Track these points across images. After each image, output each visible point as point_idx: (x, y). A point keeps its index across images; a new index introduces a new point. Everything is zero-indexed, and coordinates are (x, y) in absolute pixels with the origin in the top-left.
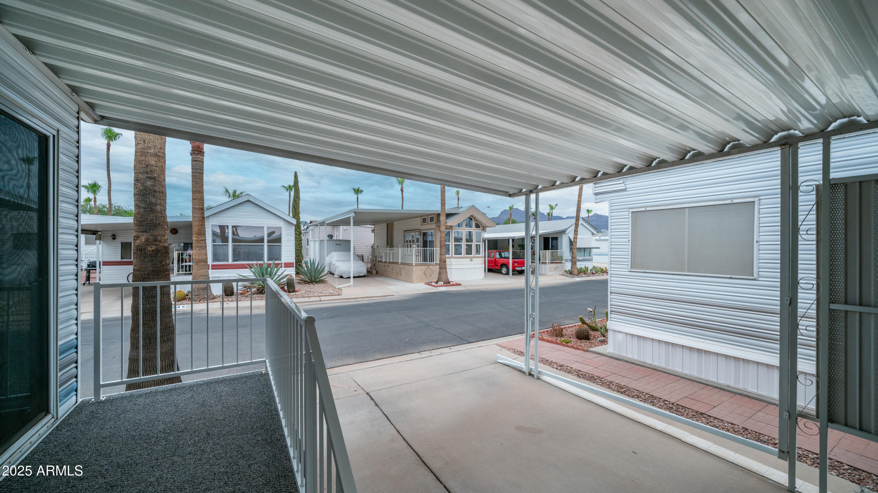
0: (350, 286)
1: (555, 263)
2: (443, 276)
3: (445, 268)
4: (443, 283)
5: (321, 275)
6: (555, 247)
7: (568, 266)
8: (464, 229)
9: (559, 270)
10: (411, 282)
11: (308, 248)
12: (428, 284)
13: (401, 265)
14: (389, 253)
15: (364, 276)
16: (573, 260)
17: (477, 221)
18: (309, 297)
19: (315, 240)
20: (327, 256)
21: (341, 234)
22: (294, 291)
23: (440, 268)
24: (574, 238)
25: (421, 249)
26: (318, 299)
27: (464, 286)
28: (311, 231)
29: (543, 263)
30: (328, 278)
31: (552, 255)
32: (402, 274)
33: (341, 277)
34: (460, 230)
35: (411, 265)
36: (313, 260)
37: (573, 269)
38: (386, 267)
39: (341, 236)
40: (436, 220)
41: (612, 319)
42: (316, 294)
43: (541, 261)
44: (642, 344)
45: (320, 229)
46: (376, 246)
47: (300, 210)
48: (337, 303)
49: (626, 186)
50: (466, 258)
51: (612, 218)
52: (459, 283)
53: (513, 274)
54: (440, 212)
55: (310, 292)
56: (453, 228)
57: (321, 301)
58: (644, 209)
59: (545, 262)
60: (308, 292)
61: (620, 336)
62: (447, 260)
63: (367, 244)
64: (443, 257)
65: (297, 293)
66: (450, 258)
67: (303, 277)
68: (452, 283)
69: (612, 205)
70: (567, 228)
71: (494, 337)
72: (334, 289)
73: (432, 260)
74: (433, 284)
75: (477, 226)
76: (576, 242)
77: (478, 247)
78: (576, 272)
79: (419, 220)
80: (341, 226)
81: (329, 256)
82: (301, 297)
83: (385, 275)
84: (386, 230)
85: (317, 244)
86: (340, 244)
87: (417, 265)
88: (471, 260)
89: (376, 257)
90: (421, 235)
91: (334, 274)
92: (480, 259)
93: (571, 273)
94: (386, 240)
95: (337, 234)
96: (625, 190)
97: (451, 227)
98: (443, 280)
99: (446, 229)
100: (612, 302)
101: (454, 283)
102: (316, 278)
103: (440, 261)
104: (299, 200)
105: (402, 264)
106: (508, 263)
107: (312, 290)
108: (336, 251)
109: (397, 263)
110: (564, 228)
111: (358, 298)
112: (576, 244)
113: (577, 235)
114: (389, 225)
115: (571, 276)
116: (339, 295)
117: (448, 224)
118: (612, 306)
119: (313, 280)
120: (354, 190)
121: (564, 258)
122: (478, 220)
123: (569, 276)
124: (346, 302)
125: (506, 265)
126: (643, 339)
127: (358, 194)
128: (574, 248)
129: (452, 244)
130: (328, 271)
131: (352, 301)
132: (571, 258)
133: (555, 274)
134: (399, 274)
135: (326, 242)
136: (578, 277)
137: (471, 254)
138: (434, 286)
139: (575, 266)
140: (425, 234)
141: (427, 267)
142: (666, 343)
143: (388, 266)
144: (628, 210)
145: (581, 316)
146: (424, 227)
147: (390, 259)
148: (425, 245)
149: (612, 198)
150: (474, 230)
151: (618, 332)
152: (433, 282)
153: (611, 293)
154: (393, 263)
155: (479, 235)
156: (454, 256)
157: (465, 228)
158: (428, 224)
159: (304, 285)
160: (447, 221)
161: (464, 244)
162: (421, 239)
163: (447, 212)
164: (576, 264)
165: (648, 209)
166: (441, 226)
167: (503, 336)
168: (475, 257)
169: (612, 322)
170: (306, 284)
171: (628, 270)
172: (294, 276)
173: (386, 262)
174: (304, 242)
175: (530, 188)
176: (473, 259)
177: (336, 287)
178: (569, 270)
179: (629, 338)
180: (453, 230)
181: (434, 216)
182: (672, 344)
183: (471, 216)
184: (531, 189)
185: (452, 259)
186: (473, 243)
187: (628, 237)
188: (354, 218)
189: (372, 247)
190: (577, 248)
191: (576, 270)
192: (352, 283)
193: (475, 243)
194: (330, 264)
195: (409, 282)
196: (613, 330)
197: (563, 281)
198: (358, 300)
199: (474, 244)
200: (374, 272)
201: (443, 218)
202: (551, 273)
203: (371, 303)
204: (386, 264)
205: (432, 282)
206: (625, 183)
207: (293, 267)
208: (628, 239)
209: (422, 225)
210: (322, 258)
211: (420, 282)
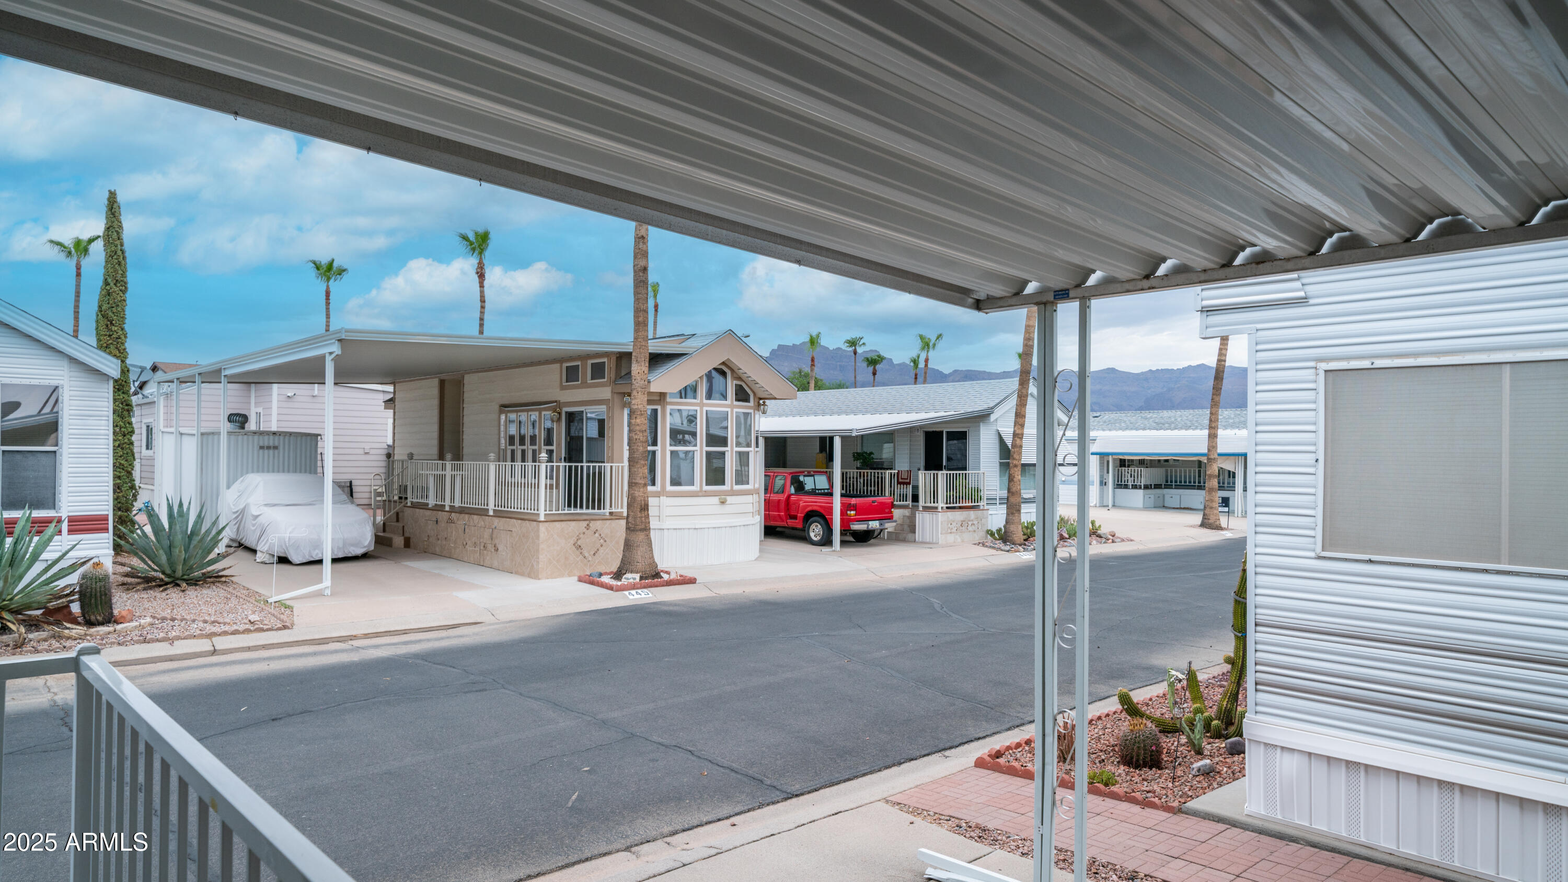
0: (319, 594)
1: (960, 508)
2: (639, 554)
3: (646, 529)
4: (637, 576)
5: (212, 556)
6: (960, 463)
7: (996, 517)
8: (702, 405)
9: (970, 528)
10: (532, 574)
11: (152, 459)
12: (591, 580)
13: (496, 520)
14: (453, 478)
15: (365, 556)
16: (1012, 500)
17: (740, 378)
18: (171, 641)
19: (183, 430)
20: (228, 487)
21: (275, 411)
22: (110, 619)
23: (628, 528)
24: (1015, 435)
25: (558, 467)
26: (204, 645)
27: (706, 585)
28: (162, 398)
29: (926, 509)
30: (236, 566)
31: (950, 486)
32: (501, 547)
33: (283, 560)
34: (689, 406)
35: (533, 519)
36: (181, 505)
37: (1012, 528)
38: (442, 524)
39: (274, 418)
40: (613, 376)
41: (1259, 708)
42: (194, 628)
43: (921, 503)
44: (1362, 788)
45: (203, 391)
46: (399, 454)
47: (126, 327)
48: (281, 658)
49: (1307, 288)
50: (707, 494)
51: (1259, 388)
52: (689, 574)
53: (843, 543)
54: (630, 349)
55: (173, 620)
56: (668, 400)
57: (214, 652)
58: (1366, 364)
59: (932, 505)
60: (164, 619)
61: (1289, 765)
62: (652, 501)
63: (367, 447)
64: (638, 493)
65: (119, 627)
66: (657, 495)
67: (135, 562)
68: (666, 577)
69: (1260, 347)
70: (992, 405)
71: (863, 769)
72: (262, 604)
73: (597, 501)
74: (606, 579)
75: (742, 395)
76: (1021, 447)
77: (743, 459)
78: (1019, 536)
79: (555, 373)
80: (275, 386)
81: (236, 486)
82: (138, 642)
83: (438, 550)
84: (436, 402)
85: (191, 447)
86: (275, 448)
87: (550, 519)
88: (723, 503)
89: (402, 489)
90: (559, 419)
91: (254, 551)
92: (749, 498)
93: (1004, 537)
94: (435, 435)
95: (260, 410)
96: (1302, 301)
97: (662, 396)
98: (640, 566)
99: (650, 402)
100: (1259, 654)
101: (673, 576)
102: (191, 568)
103: (629, 506)
104: (124, 291)
105: (498, 514)
106: (830, 510)
107: (180, 612)
108: (260, 469)
109: (483, 512)
110: (985, 406)
111: (354, 638)
112: (1020, 454)
113: (1022, 426)
114: (447, 386)
115: (1008, 548)
116: (285, 627)
117: (654, 388)
118: (1259, 668)
119: (179, 573)
120: (317, 266)
121: (985, 494)
122: (744, 376)
123: (1002, 546)
124: (315, 654)
125: (824, 517)
126: (1366, 771)
127: (329, 279)
128: (1016, 466)
129: (664, 449)
130: (232, 540)
131: (336, 651)
132: (1004, 493)
133: (959, 540)
134: (490, 547)
135: (224, 438)
136: (1025, 550)
137: (723, 483)
138: (611, 588)
139: (1015, 518)
140: (573, 418)
141: (585, 524)
142: (1443, 784)
143: (450, 521)
144: (1312, 364)
145: (1125, 690)
146: (572, 396)
147: (453, 499)
148: (574, 452)
149: (1259, 326)
150: (732, 407)
151: (1283, 748)
152: (606, 574)
153: (1256, 625)
154: (462, 511)
155: (745, 422)
156: (669, 488)
157: (705, 401)
158: (585, 385)
159: (144, 595)
160: (651, 377)
161: (700, 450)
162: (559, 434)
163: (655, 347)
164: (1019, 511)
165: (1379, 363)
166: (634, 393)
167: (889, 762)
168: (733, 493)
169: (1259, 717)
170: (151, 588)
171: (1312, 554)
172: (108, 564)
173: (439, 508)
174: (139, 439)
175: (1059, 281)
176: (730, 499)
177: (270, 600)
178: (999, 530)
179: (1320, 769)
180: (669, 408)
181: (605, 360)
182: (1463, 788)
183: (723, 363)
184: (1065, 286)
185: (663, 499)
186: (728, 448)
187: (1312, 448)
188: (336, 360)
189: (389, 456)
190: (1024, 465)
191: (1020, 527)
192: (327, 582)
193: (736, 449)
194: (241, 515)
195: (522, 574)
196: (1266, 744)
197: (986, 563)
198: (356, 643)
199: (731, 452)
200: (398, 541)
201: (638, 368)
202: (951, 538)
203: (407, 657)
204: (443, 516)
205: (601, 575)
206: (1305, 281)
207: (106, 530)
208: (1313, 456)
209: (563, 388)
210: (208, 494)
211: (562, 576)
